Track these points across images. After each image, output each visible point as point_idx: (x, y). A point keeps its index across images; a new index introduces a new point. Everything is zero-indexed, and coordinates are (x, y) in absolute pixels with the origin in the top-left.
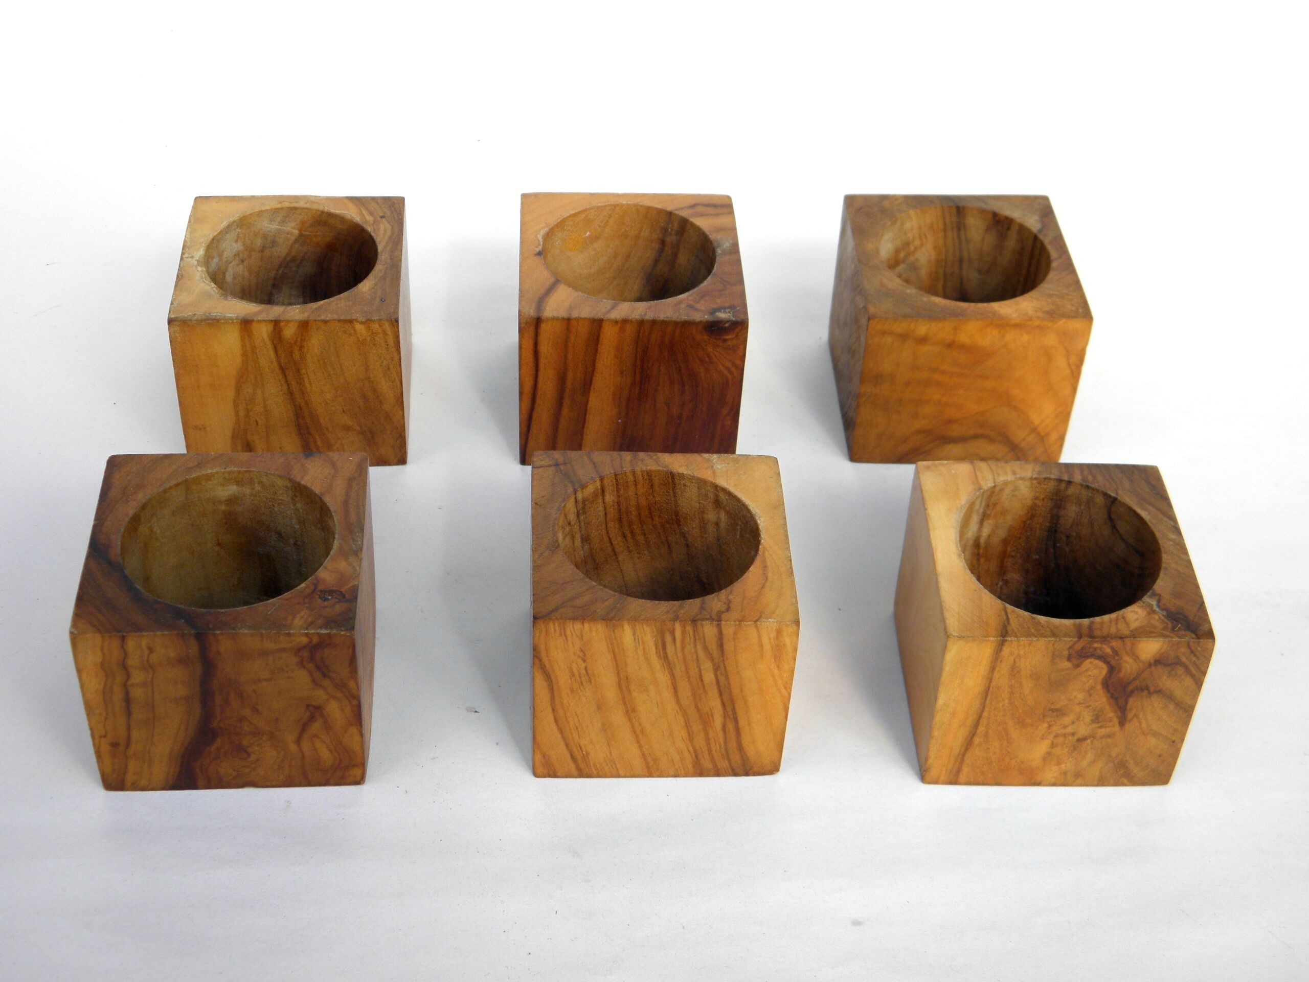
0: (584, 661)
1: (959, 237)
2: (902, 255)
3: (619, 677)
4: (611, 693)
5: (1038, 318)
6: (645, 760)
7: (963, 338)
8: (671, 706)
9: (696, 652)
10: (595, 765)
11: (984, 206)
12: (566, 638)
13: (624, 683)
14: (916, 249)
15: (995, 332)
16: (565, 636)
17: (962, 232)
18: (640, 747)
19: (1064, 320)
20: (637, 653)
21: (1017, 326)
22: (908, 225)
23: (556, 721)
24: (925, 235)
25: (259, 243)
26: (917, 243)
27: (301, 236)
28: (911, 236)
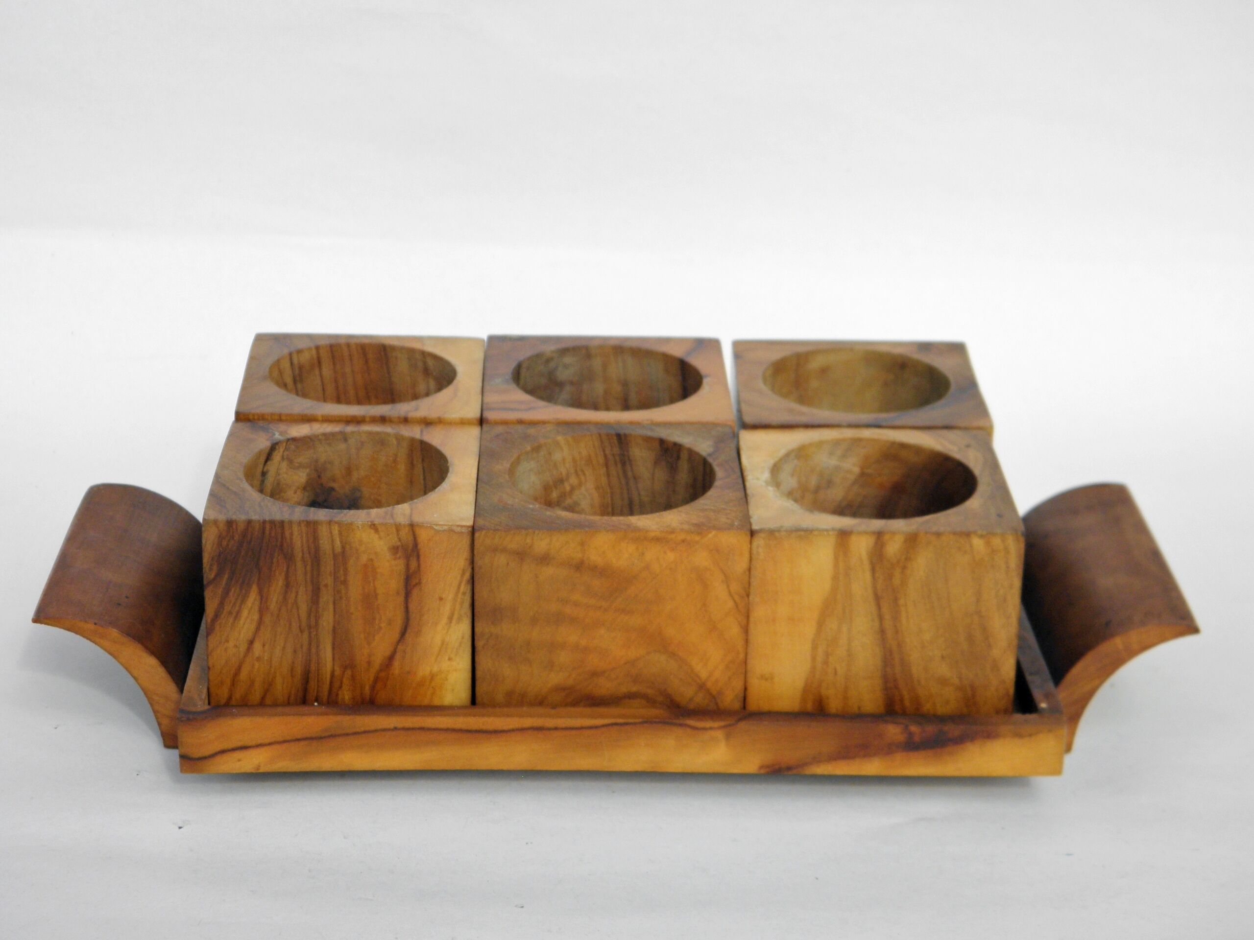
1: (625, 472)
2: (555, 495)
5: (682, 530)
7: (594, 557)
11: (649, 434)
14: (573, 489)
15: (632, 548)
17: (628, 467)
19: (714, 533)
21: (657, 540)
22: (557, 456)
24: (582, 471)
25: (813, 481)
26: (573, 480)
27: (862, 474)
28: (563, 471)
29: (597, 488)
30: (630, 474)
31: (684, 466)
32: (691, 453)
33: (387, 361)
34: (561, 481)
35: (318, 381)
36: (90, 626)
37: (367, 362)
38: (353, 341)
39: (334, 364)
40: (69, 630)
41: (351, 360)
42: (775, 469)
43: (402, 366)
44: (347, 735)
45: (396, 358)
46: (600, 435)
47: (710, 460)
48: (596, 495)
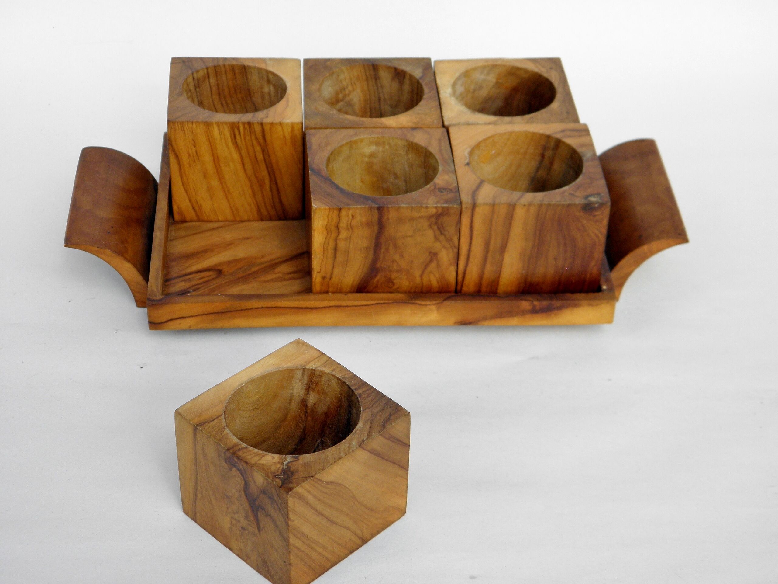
0: (195, 147)
1: (376, 84)
2: (341, 96)
3: (213, 156)
4: (210, 167)
6: (232, 210)
8: (242, 174)
9: (252, 140)
10: (205, 213)
11: (389, 64)
12: (184, 132)
13: (216, 160)
14: (350, 92)
16: (184, 131)
17: (378, 81)
18: (228, 201)
20: (221, 141)
22: (342, 77)
23: (183, 185)
24: (355, 83)
25: (472, 87)
26: (350, 88)
27: (497, 83)
28: (345, 83)
29: (362, 91)
30: (379, 85)
31: (407, 82)
32: (411, 77)
33: (246, 74)
34: (344, 89)
35: (208, 86)
36: (95, 249)
37: (235, 74)
38: (227, 63)
39: (217, 76)
40: (84, 250)
41: (226, 73)
42: (454, 85)
43: (254, 79)
44: (237, 311)
45: (251, 72)
46: (364, 65)
47: (421, 81)
48: (361, 95)
